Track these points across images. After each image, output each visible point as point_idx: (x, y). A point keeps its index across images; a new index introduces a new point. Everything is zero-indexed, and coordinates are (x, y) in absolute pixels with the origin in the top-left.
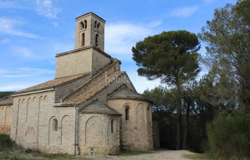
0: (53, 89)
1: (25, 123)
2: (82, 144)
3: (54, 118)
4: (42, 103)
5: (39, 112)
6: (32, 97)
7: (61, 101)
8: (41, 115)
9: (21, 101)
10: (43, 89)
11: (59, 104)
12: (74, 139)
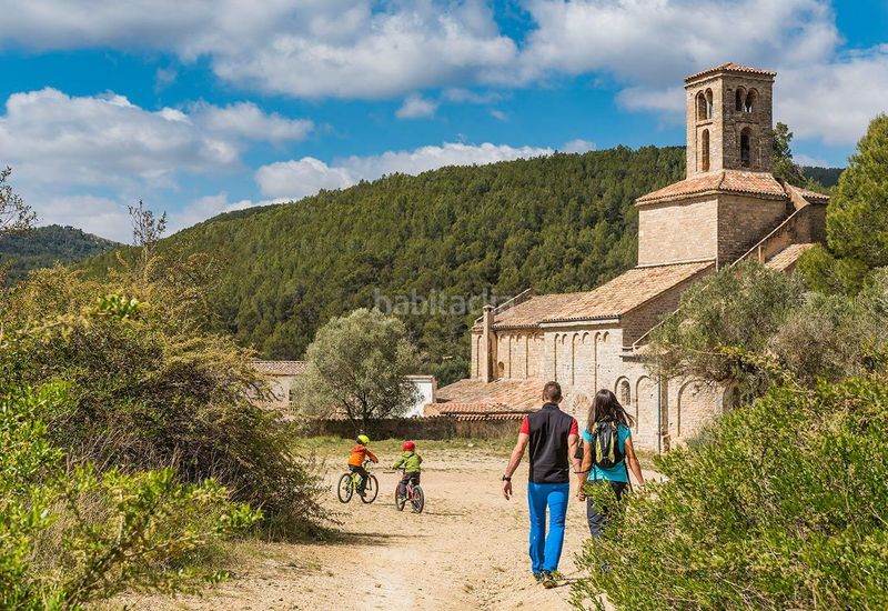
0: (617, 321)
1: (570, 387)
2: (672, 431)
3: (623, 380)
4: (599, 347)
5: (597, 367)
6: (581, 332)
7: (634, 347)
8: (599, 371)
9: (560, 338)
10: (600, 318)
11: (630, 354)
12: (657, 423)
